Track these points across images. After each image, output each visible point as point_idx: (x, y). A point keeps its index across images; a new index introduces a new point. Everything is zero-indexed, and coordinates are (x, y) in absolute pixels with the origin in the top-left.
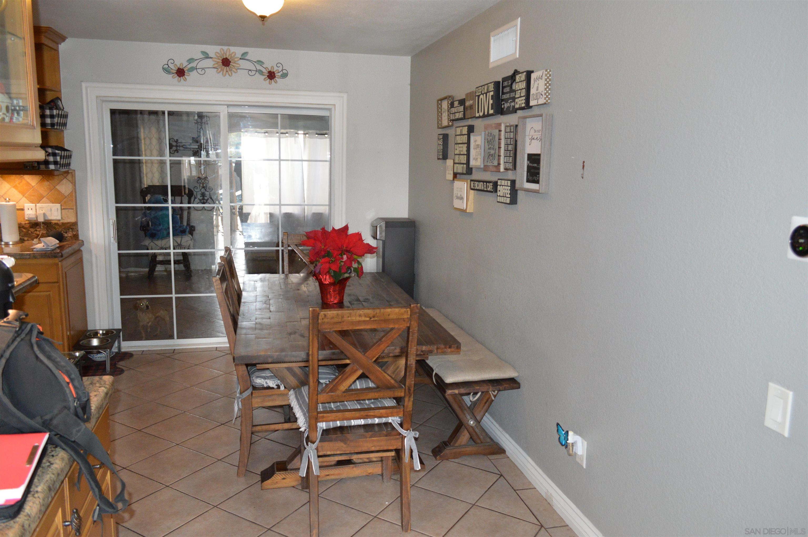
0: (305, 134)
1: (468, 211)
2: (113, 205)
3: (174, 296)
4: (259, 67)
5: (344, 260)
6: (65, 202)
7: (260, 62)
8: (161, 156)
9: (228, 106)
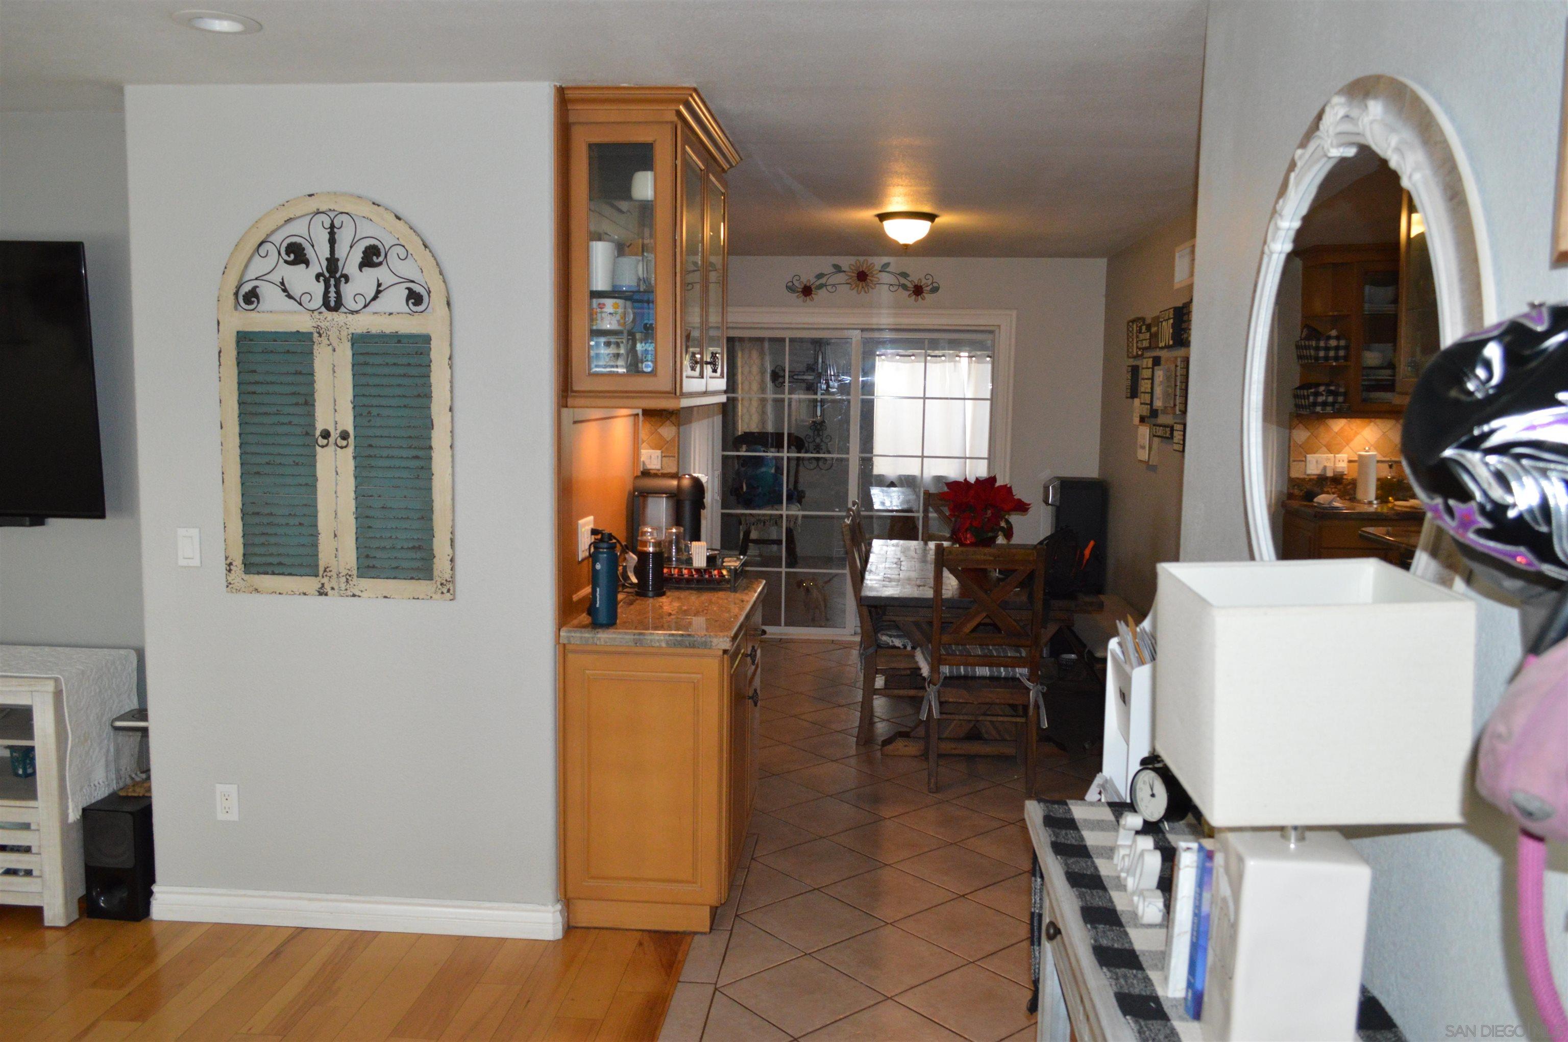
0: (970, 357)
1: (1150, 463)
2: (719, 453)
3: (784, 570)
4: (903, 281)
5: (987, 516)
6: (666, 449)
7: (904, 275)
8: (763, 393)
9: (863, 330)
